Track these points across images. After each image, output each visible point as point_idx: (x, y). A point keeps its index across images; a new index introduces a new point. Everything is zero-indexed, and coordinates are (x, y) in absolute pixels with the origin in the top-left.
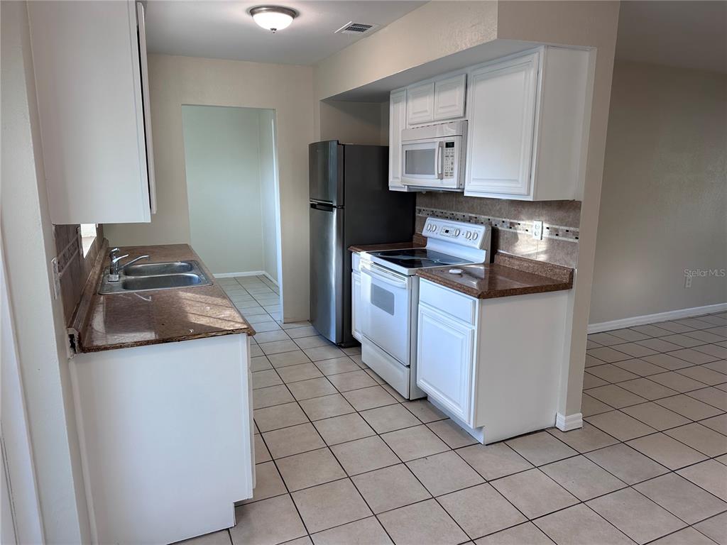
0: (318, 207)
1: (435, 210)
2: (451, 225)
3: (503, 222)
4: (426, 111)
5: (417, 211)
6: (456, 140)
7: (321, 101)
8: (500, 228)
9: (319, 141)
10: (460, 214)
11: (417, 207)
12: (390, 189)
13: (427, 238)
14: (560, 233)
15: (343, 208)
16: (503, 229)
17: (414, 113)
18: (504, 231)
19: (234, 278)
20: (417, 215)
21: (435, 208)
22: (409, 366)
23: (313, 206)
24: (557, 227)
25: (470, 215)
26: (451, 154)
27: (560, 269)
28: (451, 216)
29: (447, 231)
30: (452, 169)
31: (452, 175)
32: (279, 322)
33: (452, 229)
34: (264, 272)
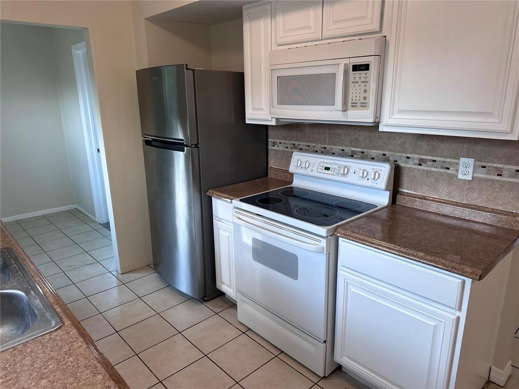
0: (154, 143)
1: (296, 143)
2: (331, 162)
3: (408, 158)
4: (309, 27)
5: (270, 144)
6: (373, 62)
7: (147, 19)
8: (402, 165)
9: (147, 67)
10: (337, 148)
11: (270, 140)
12: (247, 122)
13: (293, 174)
14: (505, 173)
15: (197, 147)
16: (407, 165)
17: (285, 31)
18: (409, 168)
19: (43, 216)
20: (270, 147)
21: (297, 141)
22: (325, 342)
23: (147, 143)
24: (499, 166)
25: (353, 149)
26: (363, 79)
27: (506, 215)
28: (323, 150)
29: (327, 169)
30: (365, 98)
31: (364, 106)
32: (115, 273)
33: (334, 166)
34: (75, 206)
